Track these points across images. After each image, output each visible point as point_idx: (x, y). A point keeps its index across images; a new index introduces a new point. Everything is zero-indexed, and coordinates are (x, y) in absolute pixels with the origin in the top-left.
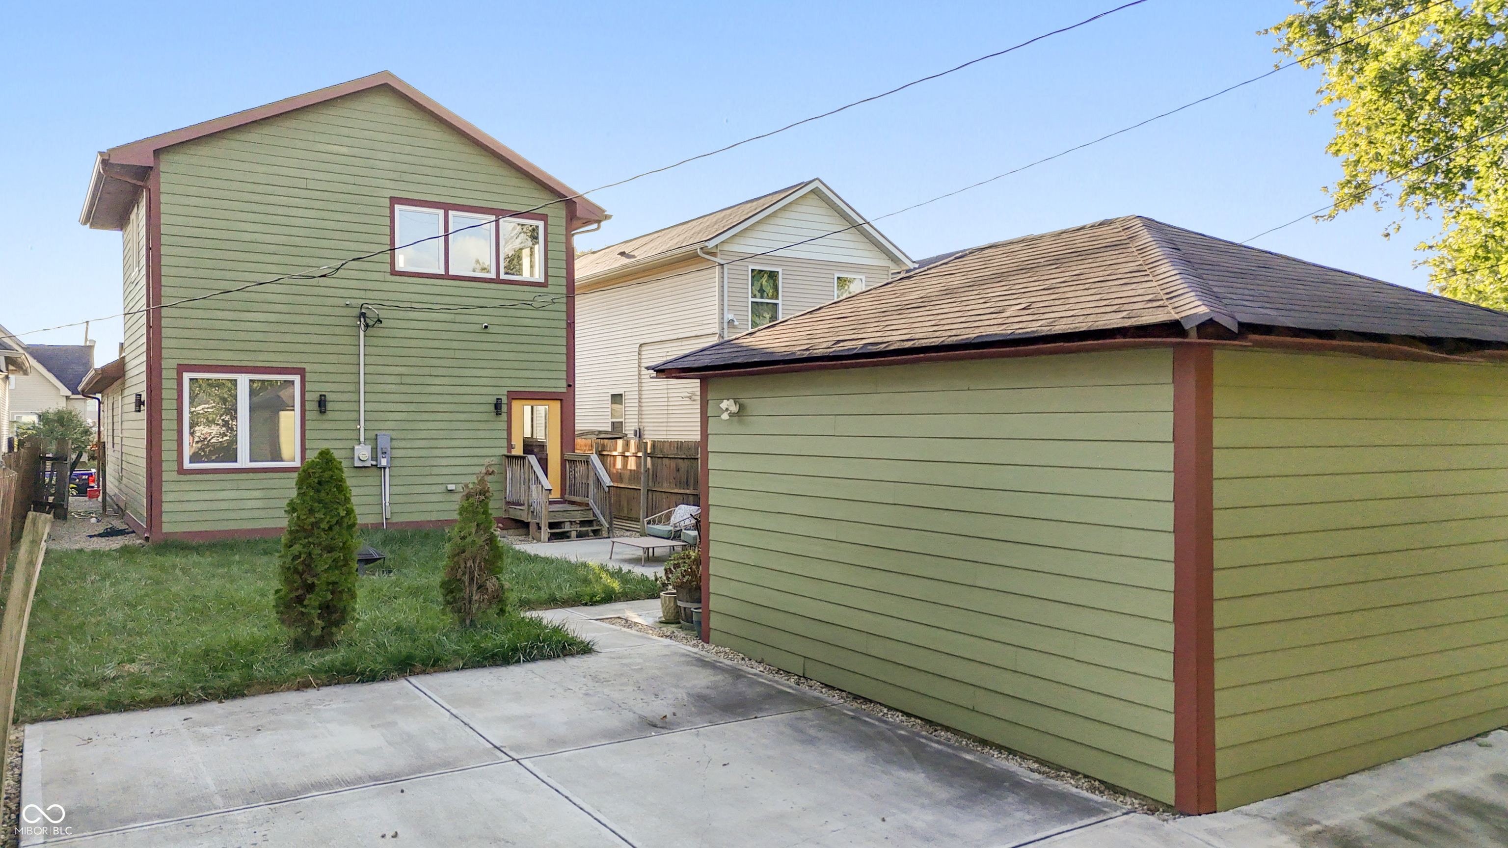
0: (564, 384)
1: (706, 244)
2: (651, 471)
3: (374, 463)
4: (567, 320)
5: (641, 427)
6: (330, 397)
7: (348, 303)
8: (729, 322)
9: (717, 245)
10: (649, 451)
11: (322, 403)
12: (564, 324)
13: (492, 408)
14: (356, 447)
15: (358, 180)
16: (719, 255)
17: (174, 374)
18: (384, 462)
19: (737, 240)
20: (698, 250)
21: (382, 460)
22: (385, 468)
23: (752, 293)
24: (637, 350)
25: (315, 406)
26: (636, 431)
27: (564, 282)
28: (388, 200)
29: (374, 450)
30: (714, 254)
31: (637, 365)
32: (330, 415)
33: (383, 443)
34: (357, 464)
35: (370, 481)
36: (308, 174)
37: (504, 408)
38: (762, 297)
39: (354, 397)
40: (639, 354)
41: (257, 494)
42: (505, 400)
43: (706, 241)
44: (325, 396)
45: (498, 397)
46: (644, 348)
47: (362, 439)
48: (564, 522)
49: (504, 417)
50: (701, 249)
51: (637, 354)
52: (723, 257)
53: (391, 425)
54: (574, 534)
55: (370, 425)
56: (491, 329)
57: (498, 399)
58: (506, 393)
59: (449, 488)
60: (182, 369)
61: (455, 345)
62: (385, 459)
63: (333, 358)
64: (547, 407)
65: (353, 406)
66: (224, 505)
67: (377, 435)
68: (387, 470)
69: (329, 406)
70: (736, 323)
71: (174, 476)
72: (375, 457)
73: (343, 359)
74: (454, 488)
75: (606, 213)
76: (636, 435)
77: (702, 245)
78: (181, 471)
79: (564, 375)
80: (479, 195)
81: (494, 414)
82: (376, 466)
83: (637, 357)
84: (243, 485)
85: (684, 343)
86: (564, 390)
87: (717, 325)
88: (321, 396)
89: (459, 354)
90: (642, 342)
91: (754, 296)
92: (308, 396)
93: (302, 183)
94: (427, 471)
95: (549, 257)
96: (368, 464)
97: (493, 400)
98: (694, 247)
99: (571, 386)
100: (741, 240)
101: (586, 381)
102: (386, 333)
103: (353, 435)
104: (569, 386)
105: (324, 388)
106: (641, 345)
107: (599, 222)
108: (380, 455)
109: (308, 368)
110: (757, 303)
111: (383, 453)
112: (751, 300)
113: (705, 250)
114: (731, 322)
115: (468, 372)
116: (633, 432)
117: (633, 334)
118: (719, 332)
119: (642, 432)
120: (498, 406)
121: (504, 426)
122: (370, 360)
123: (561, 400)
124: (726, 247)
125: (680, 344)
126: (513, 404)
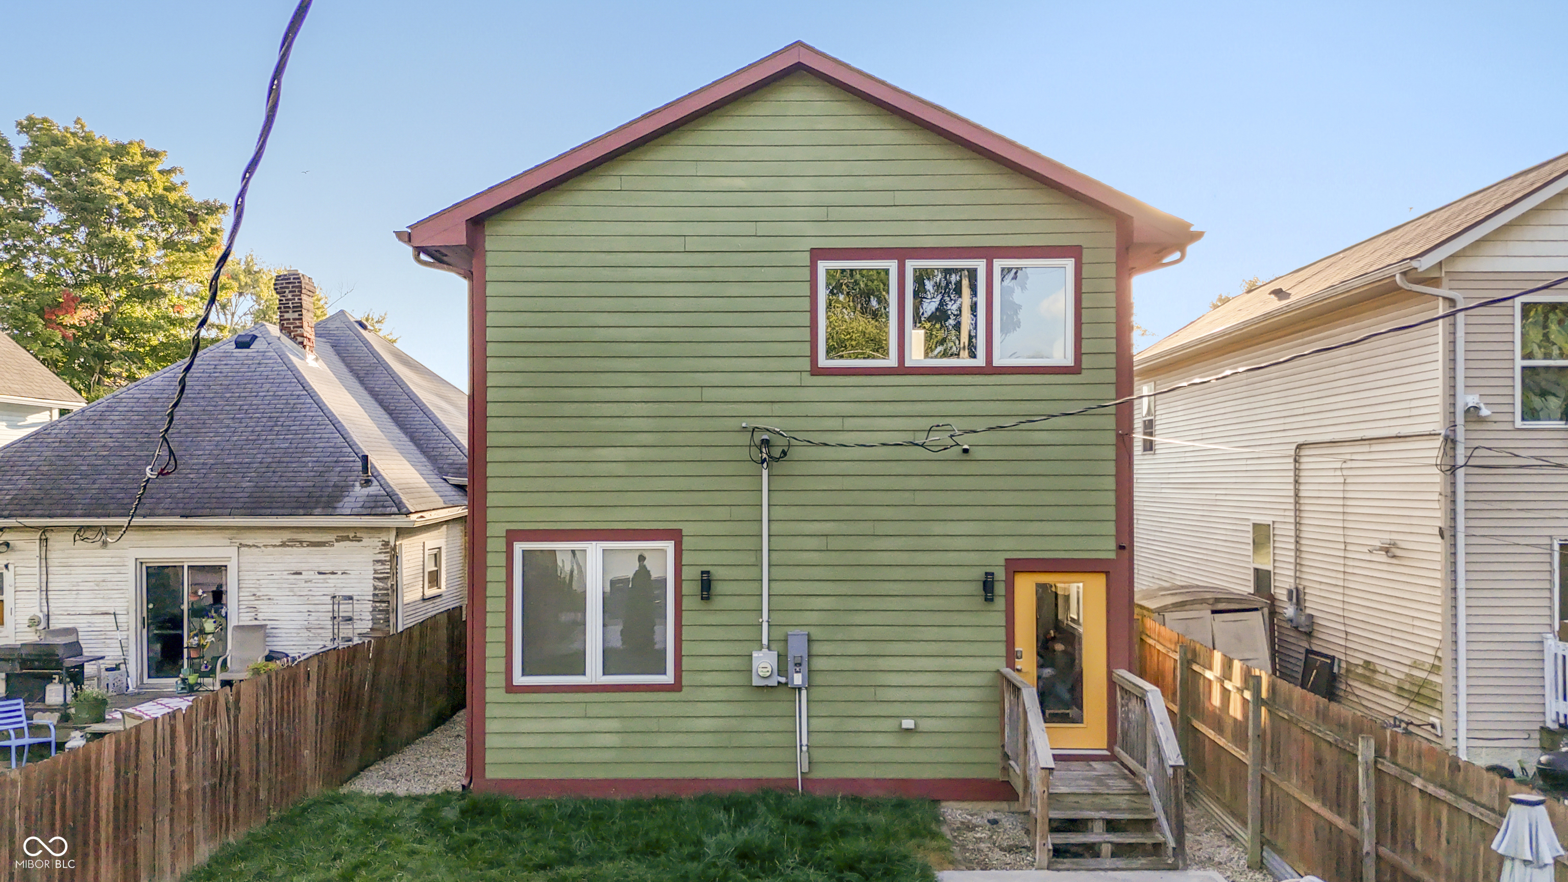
0: (1112, 544)
1: (1415, 264)
2: (1268, 731)
3: (783, 680)
4: (1117, 430)
5: (1301, 587)
6: (717, 573)
7: (744, 425)
8: (1467, 411)
9: (1440, 263)
10: (1264, 695)
11: (706, 585)
12: (1111, 438)
13: (978, 588)
14: (755, 655)
15: (763, 229)
16: (1445, 282)
17: (501, 545)
18: (798, 679)
19: (1489, 248)
20: (1398, 278)
21: (796, 675)
22: (800, 689)
23: (1524, 346)
24: (1293, 453)
25: (696, 588)
26: (1290, 592)
27: (1111, 361)
28: (808, 255)
29: (782, 658)
30: (1435, 282)
31: (1292, 480)
32: (718, 603)
33: (798, 648)
34: (756, 682)
35: (780, 708)
36: (686, 229)
37: (1000, 589)
38: (1547, 356)
39: (752, 573)
40: (1296, 461)
41: (614, 725)
42: (1000, 574)
43: (1412, 258)
44: (708, 572)
45: (989, 570)
46: (1303, 453)
47: (765, 641)
48: (1092, 820)
49: (1000, 603)
50: (1404, 274)
51: (1292, 460)
52: (1455, 284)
53: (813, 617)
54: (1106, 849)
55: (778, 618)
56: (977, 453)
57: (987, 574)
58: (1003, 563)
59: (904, 726)
60: (513, 536)
61: (915, 483)
62: (800, 675)
63: (722, 513)
64: (1081, 585)
65: (751, 588)
66: (565, 741)
67: (787, 635)
68: (804, 692)
69: (717, 588)
70: (1485, 412)
71: (501, 695)
72: (782, 670)
73: (738, 513)
74: (912, 726)
75: (1192, 229)
76: (1290, 599)
77: (1405, 266)
78: (511, 688)
79: (1111, 528)
80: (959, 228)
81: (981, 600)
82: (786, 684)
83: (1292, 466)
84: (594, 710)
85: (1375, 448)
86: (1112, 556)
87: (1439, 418)
88: (703, 573)
89: (921, 498)
90: (1301, 440)
91: (1528, 356)
92: (686, 573)
93: (676, 244)
94: (868, 694)
95: (1083, 320)
96: (773, 682)
97: (979, 573)
98: (1388, 272)
99: (1125, 547)
100: (1499, 248)
101: (1218, 497)
102: (798, 468)
103: (750, 633)
104: (1122, 548)
105: (706, 560)
106: (1299, 447)
107: (1181, 248)
108: (791, 667)
109: (687, 529)
110: (1533, 368)
111: (796, 665)
112: (1519, 363)
113: (1412, 275)
114: (1472, 413)
115: (938, 528)
116: (1285, 592)
117: (1287, 427)
118: (1443, 432)
119: (1302, 596)
120: (988, 585)
121: (1001, 619)
122: (779, 513)
123: (1107, 573)
124: (1462, 266)
125: (1366, 449)
126: (1016, 578)
